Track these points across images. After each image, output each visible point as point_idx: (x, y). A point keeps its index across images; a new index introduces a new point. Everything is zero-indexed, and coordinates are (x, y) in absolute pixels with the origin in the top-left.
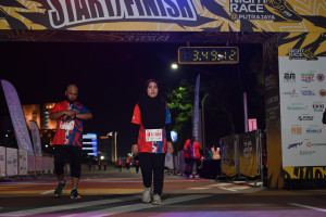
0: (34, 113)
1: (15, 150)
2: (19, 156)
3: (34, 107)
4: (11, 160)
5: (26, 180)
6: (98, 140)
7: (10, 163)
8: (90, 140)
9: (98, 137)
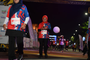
0: (36, 27)
1: (29, 39)
2: (30, 41)
3: (36, 25)
4: (28, 42)
5: (32, 49)
6: (57, 38)
7: (27, 43)
8: (54, 38)
9: (57, 37)
